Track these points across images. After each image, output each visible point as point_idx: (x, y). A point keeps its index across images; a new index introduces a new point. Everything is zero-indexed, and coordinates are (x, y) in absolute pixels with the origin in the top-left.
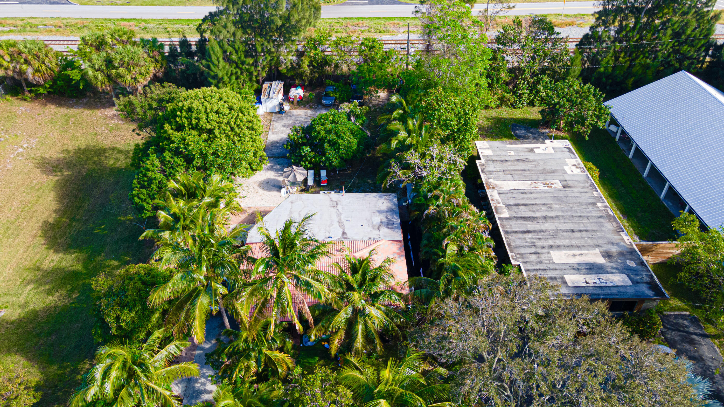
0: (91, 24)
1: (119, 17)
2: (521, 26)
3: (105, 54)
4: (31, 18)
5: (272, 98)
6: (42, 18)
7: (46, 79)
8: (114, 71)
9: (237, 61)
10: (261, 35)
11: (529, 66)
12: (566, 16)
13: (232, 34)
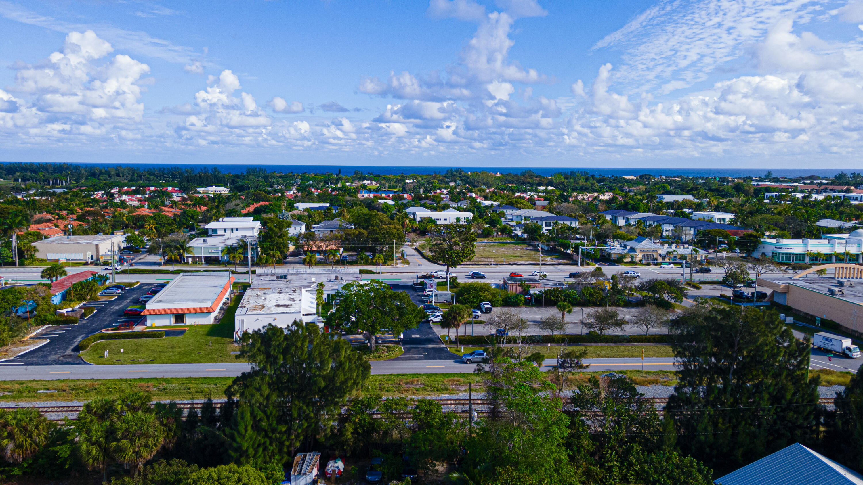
0: (102, 386)
1: (137, 376)
2: (599, 387)
3: (108, 424)
4: (33, 381)
5: (304, 474)
6: (47, 381)
7: (26, 456)
8: (114, 444)
9: (266, 428)
10: (298, 397)
11: (615, 432)
12: (647, 373)
13: (265, 396)
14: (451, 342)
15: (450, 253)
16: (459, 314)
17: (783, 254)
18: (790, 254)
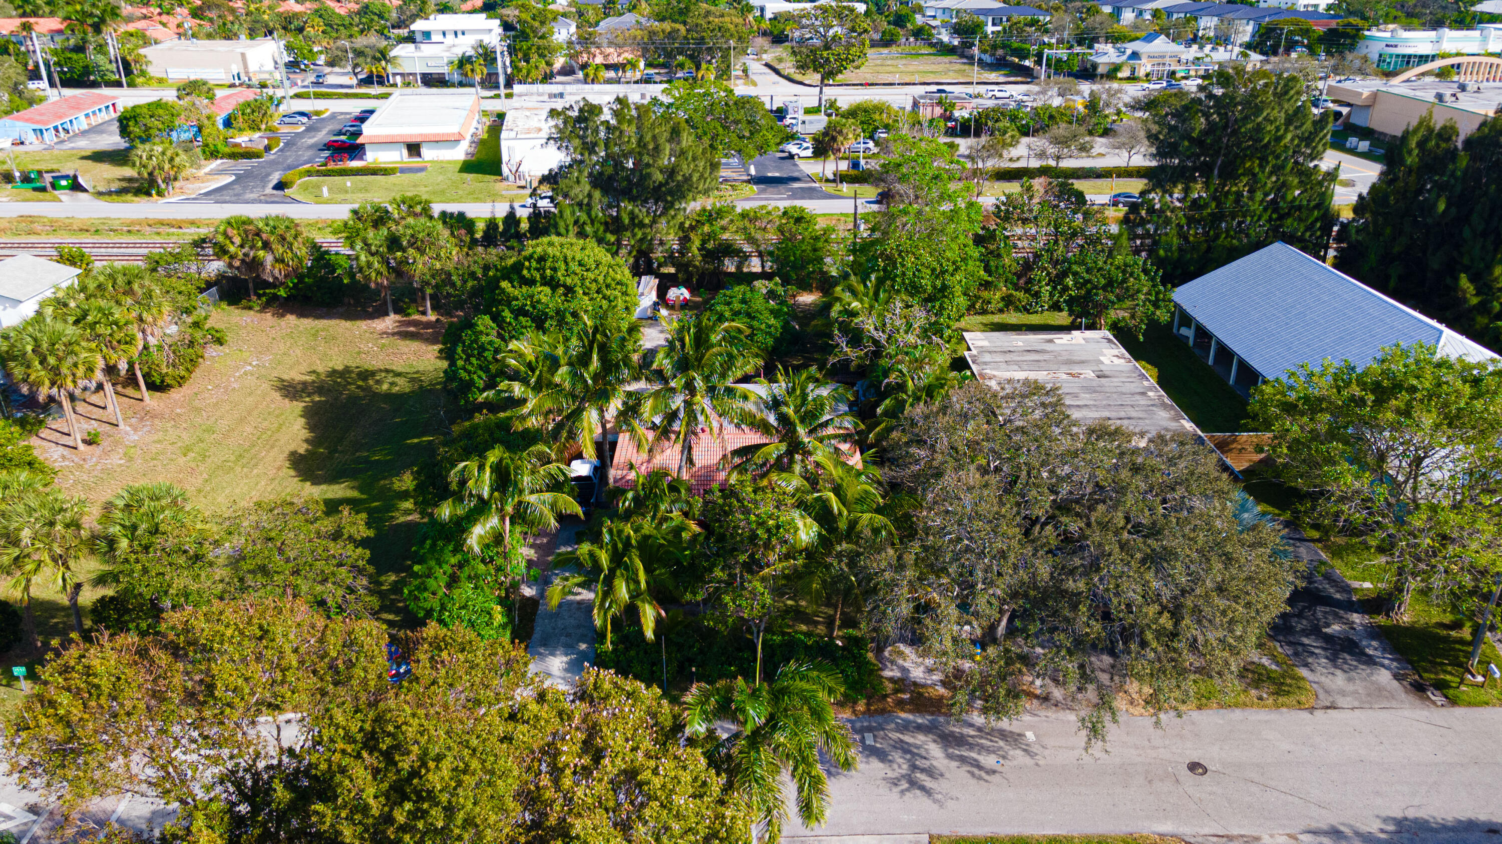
3: (387, 232)
5: (642, 294)
7: (289, 275)
8: (399, 254)
14: (827, 180)
15: (825, 54)
16: (840, 132)
17: (1398, 56)
18: (1410, 56)
